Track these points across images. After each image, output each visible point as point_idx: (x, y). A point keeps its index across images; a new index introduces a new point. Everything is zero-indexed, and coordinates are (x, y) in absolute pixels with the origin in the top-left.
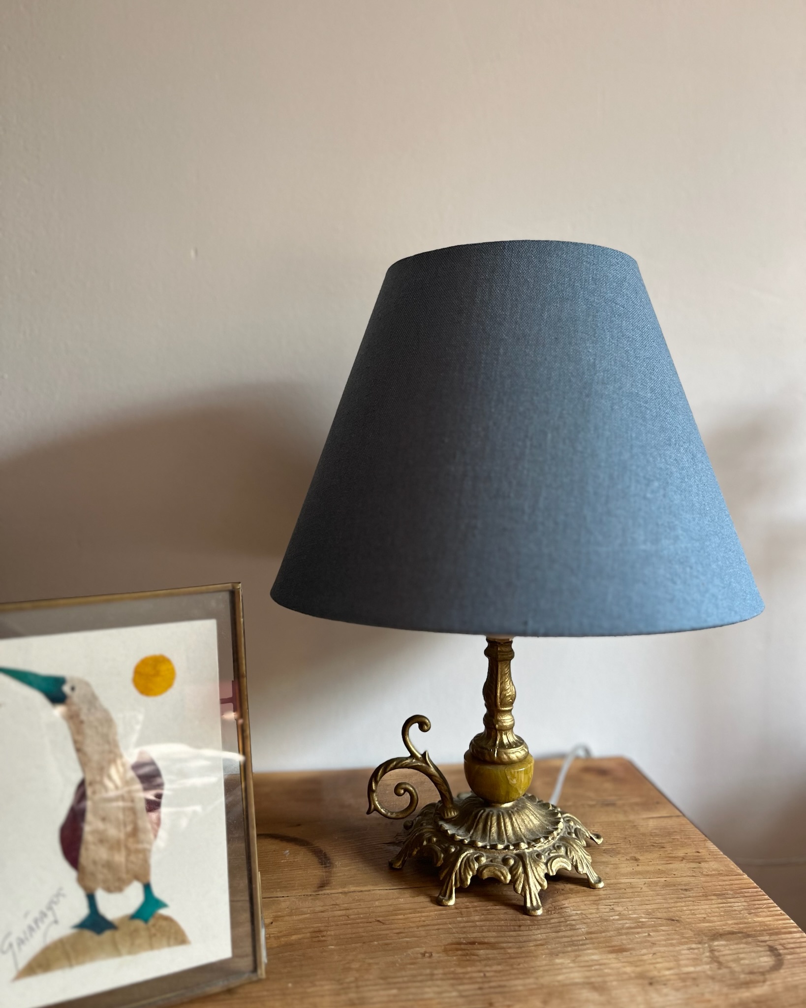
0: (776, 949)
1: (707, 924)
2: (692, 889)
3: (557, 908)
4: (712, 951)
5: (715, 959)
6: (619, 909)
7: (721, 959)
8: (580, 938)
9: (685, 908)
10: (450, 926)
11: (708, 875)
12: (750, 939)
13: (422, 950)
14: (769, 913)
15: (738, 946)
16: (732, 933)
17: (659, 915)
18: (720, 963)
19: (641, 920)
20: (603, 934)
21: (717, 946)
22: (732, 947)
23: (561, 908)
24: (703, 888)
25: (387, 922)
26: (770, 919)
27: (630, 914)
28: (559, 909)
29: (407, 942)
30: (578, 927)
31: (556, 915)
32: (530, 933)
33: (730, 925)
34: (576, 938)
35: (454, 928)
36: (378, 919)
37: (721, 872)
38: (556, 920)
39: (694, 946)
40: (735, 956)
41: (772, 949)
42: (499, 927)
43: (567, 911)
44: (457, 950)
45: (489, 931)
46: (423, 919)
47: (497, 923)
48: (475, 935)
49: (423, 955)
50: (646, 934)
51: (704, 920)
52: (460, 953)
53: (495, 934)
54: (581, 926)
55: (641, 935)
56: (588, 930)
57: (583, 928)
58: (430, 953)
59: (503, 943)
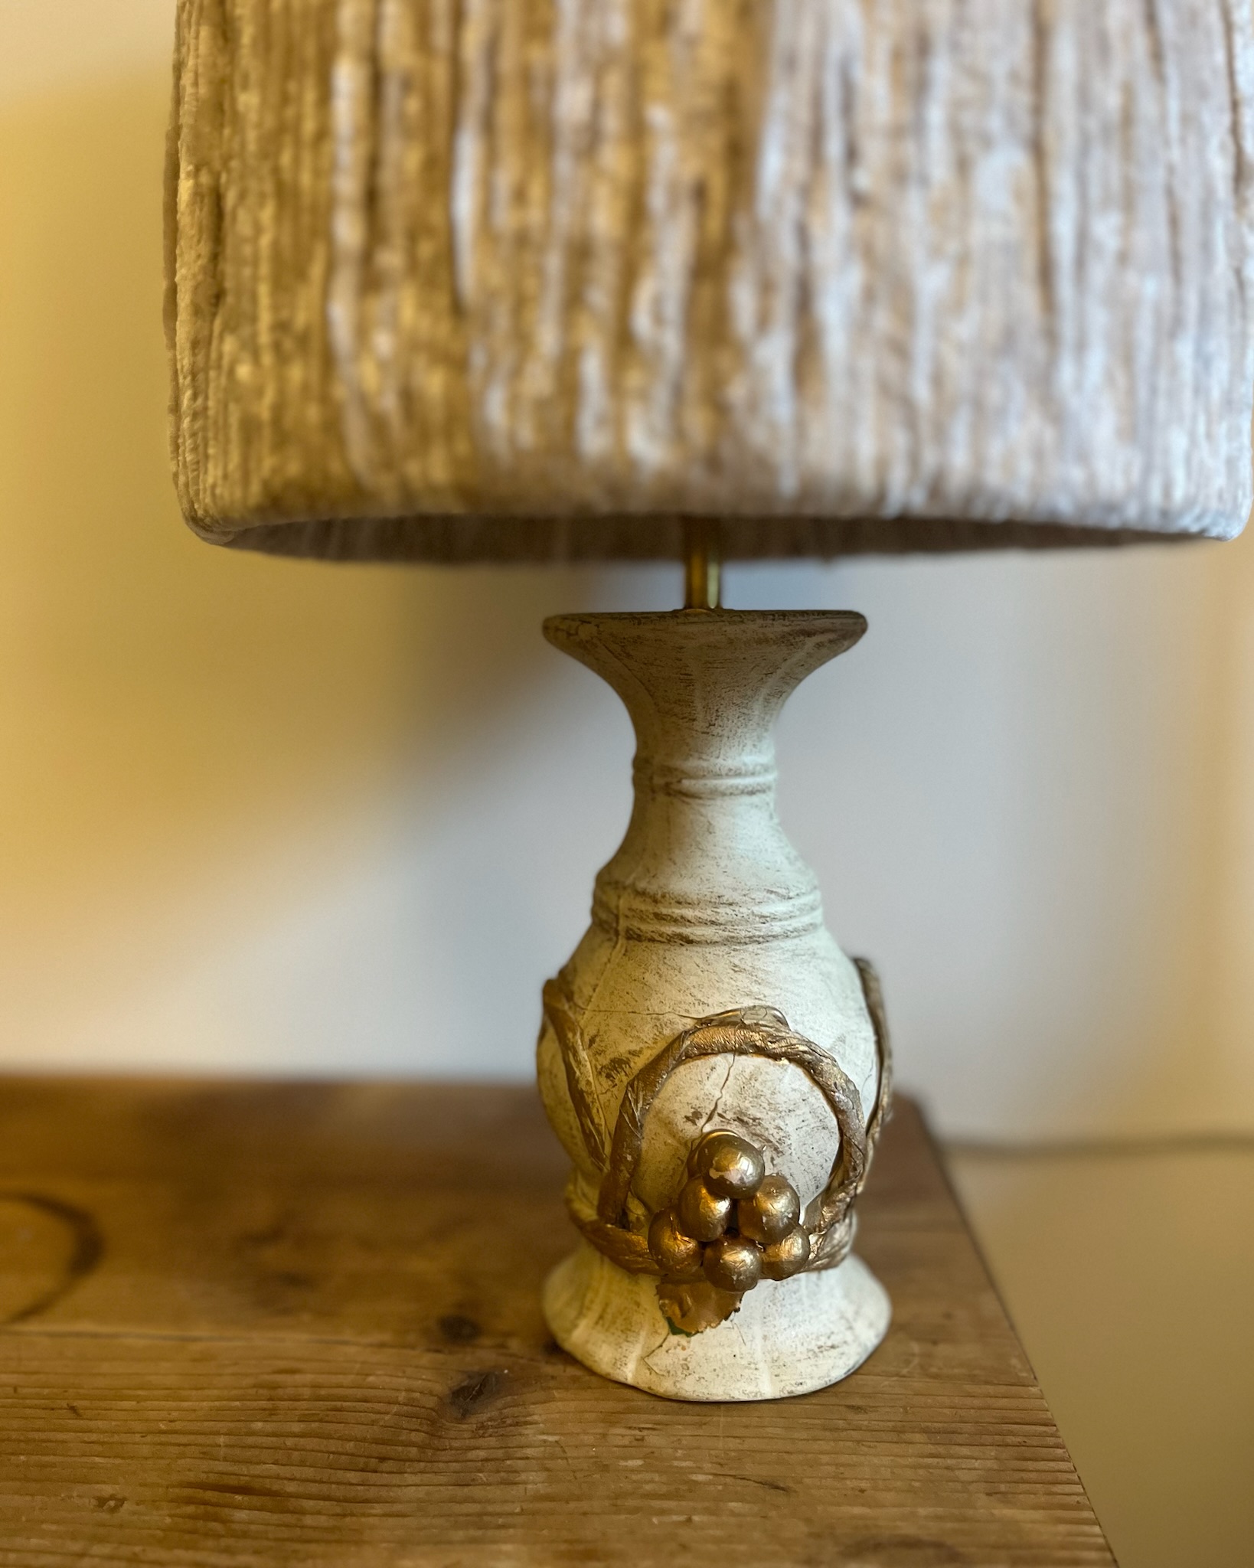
1: (858, 1511)
3: (509, 1421)
6: (654, 1439)
8: (507, 1508)
9: (825, 1458)
10: (222, 1440)
11: (935, 1377)
13: (107, 1490)
16: (913, 1545)
17: (750, 1469)
19: (694, 1477)
20: (572, 1505)
23: (517, 1424)
24: (905, 1408)
25: (89, 1414)
27: (676, 1459)
28: (510, 1425)
29: (94, 1467)
30: (523, 1477)
31: (493, 1441)
32: (395, 1479)
34: (497, 1508)
35: (226, 1446)
37: (977, 1372)
38: (482, 1454)
42: (331, 1456)
43: (526, 1432)
44: (189, 1501)
45: (302, 1463)
46: (175, 1415)
47: (333, 1445)
48: (258, 1470)
49: (102, 1502)
50: (682, 1518)
52: (191, 1509)
53: (309, 1472)
54: (532, 1476)
55: (666, 1519)
56: (543, 1489)
57: (535, 1482)
58: (121, 1501)
59: (310, 1497)
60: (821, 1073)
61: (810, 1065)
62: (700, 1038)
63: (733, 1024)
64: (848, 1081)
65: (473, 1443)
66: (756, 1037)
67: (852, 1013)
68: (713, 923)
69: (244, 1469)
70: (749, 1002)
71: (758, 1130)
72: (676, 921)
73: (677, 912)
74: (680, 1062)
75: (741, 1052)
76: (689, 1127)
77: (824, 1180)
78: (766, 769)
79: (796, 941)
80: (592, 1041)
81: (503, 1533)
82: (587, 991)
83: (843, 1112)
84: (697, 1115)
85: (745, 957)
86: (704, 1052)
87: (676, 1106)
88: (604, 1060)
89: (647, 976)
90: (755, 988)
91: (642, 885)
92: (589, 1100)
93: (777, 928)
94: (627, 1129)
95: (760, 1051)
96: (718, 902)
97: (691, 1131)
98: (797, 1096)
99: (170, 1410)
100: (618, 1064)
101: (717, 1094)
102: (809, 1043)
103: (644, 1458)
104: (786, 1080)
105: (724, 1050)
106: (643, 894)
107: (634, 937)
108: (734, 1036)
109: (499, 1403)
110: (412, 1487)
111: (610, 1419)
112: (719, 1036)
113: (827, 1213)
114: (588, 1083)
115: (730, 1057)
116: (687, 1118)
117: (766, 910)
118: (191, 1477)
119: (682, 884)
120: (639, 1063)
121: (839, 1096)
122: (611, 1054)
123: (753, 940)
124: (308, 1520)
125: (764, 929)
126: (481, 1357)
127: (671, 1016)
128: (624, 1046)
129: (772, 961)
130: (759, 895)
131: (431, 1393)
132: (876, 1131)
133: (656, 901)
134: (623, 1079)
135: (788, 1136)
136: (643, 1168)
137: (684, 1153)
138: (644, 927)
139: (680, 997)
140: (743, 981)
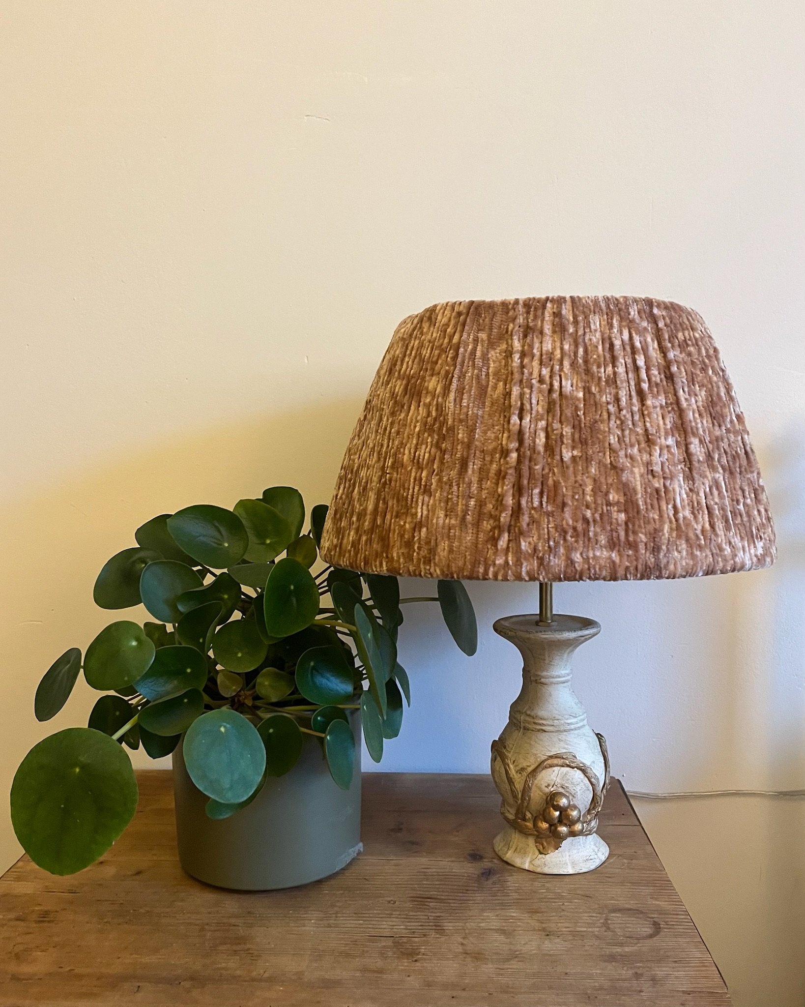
0: (659, 924)
1: (612, 902)
2: (614, 877)
3: (502, 881)
4: (606, 919)
5: (606, 925)
6: (547, 885)
7: (611, 926)
8: (510, 901)
10: (416, 886)
12: (641, 916)
13: (389, 899)
14: (667, 900)
15: (630, 919)
16: (630, 910)
17: (578, 892)
18: (608, 928)
19: (562, 894)
20: (528, 901)
21: (613, 916)
22: (624, 919)
23: (504, 881)
24: (624, 877)
25: (371, 880)
26: (666, 903)
27: (555, 889)
29: (381, 893)
30: (511, 894)
31: (499, 886)
32: (473, 895)
33: (632, 904)
34: (506, 902)
35: (418, 887)
36: (367, 878)
37: (646, 868)
38: (497, 889)
39: (594, 915)
40: (623, 925)
41: (656, 925)
42: (452, 890)
43: (508, 883)
44: (414, 901)
45: (443, 892)
46: (398, 880)
47: (450, 887)
48: (431, 893)
49: (389, 902)
50: (561, 904)
51: (612, 899)
52: (416, 903)
53: (447, 894)
54: (514, 894)
55: (556, 904)
56: (518, 897)
57: (515, 896)
58: (395, 902)
59: (450, 899)
60: (587, 773)
61: (584, 770)
62: (549, 762)
63: (559, 758)
64: (596, 775)
65: (492, 886)
66: (567, 762)
67: (596, 754)
68: (553, 725)
69: (427, 893)
70: (564, 751)
71: (568, 790)
72: (540, 725)
73: (541, 722)
74: (543, 769)
75: (563, 766)
76: (546, 789)
77: (588, 807)
78: (568, 675)
79: (579, 731)
80: (514, 762)
81: (510, 907)
82: (511, 746)
83: (594, 785)
84: (549, 785)
85: (563, 736)
86: (551, 766)
87: (542, 783)
88: (518, 768)
89: (531, 742)
90: (566, 746)
91: (528, 712)
92: (514, 780)
93: (572, 727)
94: (526, 789)
95: (568, 766)
96: (554, 719)
97: (547, 790)
98: (579, 780)
99: (396, 879)
100: (523, 769)
101: (555, 779)
102: (583, 763)
103: (546, 889)
104: (576, 775)
105: (557, 765)
106: (529, 715)
107: (525, 729)
108: (560, 762)
109: (498, 876)
110: (479, 897)
111: (533, 880)
112: (556, 761)
113: (589, 817)
114: (513, 775)
115: (559, 768)
116: (546, 787)
117: (569, 721)
118: (412, 895)
119: (542, 713)
120: (530, 769)
121: (592, 780)
122: (521, 766)
123: (565, 731)
124: (452, 905)
125: (568, 727)
126: (486, 864)
127: (539, 755)
128: (525, 764)
129: (571, 737)
130: (567, 717)
131: (474, 874)
132: (604, 791)
133: (533, 718)
134: (525, 774)
135: (577, 792)
136: (531, 802)
137: (545, 797)
138: (530, 726)
139: (543, 749)
140: (562, 744)
